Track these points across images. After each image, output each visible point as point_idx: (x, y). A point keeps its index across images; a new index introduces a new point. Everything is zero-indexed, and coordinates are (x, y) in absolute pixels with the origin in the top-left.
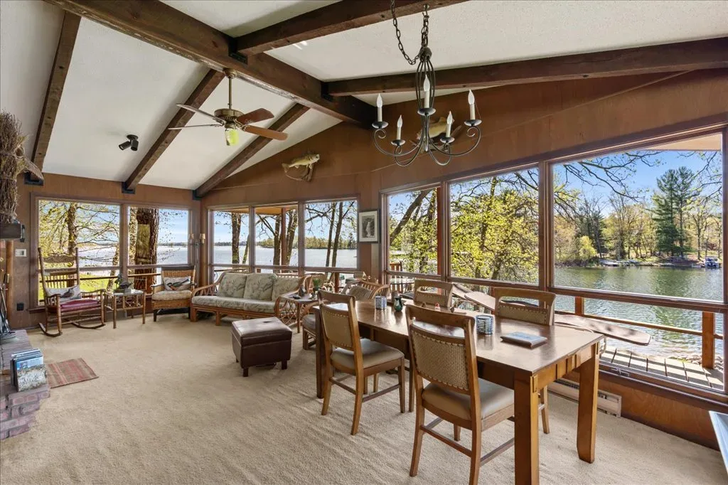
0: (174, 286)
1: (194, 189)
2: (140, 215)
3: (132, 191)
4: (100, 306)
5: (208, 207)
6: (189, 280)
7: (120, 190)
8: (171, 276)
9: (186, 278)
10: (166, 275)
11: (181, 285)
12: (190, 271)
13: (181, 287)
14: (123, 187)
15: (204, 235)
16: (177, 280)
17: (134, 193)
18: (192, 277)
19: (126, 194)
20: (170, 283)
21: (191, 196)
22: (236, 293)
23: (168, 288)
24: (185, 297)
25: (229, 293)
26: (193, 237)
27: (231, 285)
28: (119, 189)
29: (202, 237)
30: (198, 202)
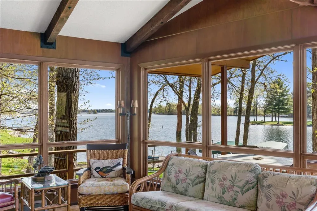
0: (104, 172)
1: (123, 41)
2: (60, 79)
3: (52, 45)
4: (15, 204)
5: (140, 65)
6: (120, 163)
7: (39, 43)
8: (99, 159)
9: (117, 161)
10: (93, 156)
11: (111, 170)
12: (121, 151)
13: (112, 174)
14: (41, 41)
15: (136, 102)
16: (106, 163)
17: (54, 48)
18: (124, 159)
19: (45, 49)
20: (98, 168)
21: (119, 51)
22: (192, 190)
23: (95, 173)
24: (120, 190)
25: (180, 187)
26: (123, 104)
27: (182, 176)
28: (37, 42)
29: (133, 105)
30: (127, 59)
